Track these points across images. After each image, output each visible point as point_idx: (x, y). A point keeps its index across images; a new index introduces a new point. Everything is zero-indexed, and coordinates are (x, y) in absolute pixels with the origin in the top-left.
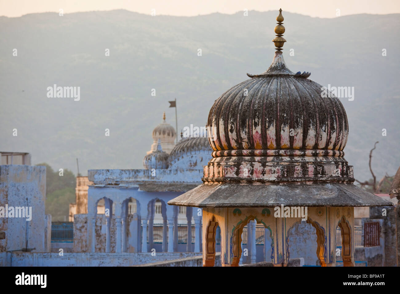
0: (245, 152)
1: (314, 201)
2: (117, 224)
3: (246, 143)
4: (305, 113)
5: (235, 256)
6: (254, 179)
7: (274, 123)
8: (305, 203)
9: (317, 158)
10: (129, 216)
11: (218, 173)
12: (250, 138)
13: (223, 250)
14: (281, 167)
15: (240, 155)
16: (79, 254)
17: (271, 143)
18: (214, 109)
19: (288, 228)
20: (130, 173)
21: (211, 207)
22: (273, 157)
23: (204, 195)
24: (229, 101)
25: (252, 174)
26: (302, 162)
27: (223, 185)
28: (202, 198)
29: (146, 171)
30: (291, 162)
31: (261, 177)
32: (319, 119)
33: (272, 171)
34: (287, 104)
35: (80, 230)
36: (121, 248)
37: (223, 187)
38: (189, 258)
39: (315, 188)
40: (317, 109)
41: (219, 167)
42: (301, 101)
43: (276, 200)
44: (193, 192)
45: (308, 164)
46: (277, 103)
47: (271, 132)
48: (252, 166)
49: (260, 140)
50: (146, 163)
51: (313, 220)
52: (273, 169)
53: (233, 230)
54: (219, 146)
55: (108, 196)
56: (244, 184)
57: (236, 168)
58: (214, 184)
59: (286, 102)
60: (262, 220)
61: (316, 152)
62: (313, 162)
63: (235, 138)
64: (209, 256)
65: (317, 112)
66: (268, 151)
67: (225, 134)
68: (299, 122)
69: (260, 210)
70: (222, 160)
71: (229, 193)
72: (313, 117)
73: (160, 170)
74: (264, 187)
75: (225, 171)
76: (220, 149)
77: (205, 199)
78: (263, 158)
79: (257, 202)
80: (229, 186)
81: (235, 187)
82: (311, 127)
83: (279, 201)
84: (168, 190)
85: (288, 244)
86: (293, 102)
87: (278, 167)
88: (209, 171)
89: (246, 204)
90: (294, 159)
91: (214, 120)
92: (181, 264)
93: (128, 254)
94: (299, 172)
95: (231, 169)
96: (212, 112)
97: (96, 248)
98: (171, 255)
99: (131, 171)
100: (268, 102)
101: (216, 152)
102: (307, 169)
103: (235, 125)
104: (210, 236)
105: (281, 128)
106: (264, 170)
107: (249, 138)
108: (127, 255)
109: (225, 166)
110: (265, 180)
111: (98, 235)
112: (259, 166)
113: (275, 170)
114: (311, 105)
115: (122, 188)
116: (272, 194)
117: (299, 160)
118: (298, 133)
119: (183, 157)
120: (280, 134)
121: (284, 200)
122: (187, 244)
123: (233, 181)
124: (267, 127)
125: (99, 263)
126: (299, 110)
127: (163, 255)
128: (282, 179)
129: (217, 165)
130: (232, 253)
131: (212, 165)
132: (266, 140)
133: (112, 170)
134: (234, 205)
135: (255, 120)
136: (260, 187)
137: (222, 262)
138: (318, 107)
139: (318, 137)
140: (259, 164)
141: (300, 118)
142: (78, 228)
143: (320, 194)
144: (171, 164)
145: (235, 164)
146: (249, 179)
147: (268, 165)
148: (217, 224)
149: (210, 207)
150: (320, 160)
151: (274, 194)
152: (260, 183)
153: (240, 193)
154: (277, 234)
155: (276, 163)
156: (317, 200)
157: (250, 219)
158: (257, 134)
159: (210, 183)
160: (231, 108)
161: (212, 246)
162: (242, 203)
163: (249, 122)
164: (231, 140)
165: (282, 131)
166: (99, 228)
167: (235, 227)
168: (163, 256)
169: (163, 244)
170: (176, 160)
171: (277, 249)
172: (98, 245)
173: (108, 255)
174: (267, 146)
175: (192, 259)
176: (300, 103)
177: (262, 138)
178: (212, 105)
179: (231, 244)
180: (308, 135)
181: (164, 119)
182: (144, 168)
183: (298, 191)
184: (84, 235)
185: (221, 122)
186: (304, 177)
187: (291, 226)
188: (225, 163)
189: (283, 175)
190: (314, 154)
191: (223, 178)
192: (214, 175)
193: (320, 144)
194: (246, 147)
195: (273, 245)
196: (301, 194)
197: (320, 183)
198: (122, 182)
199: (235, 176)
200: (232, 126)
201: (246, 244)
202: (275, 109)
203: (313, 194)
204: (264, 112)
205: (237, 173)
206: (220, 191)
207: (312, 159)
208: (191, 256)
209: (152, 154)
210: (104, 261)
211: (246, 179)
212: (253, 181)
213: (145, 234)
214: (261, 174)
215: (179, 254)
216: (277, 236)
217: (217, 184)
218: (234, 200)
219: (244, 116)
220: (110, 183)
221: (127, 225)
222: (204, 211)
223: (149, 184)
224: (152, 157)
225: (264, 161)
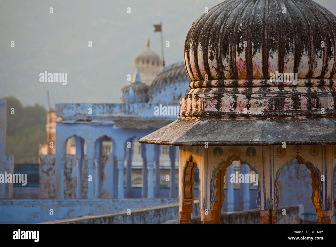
0: (227, 82)
1: (307, 138)
2: (89, 166)
3: (229, 72)
4: (297, 36)
5: (216, 202)
6: (238, 114)
7: (261, 48)
8: (296, 141)
9: (312, 89)
10: (104, 157)
11: (196, 106)
12: (233, 66)
13: (202, 195)
14: (269, 99)
15: (221, 86)
16: (45, 200)
17: (257, 71)
18: (191, 32)
19: (276, 169)
20: (104, 108)
21: (188, 145)
22: (260, 88)
23: (180, 131)
24: (209, 24)
25: (235, 107)
26: (293, 93)
27: (202, 120)
28: (178, 135)
29: (122, 106)
30: (281, 93)
31: (245, 111)
32: (314, 43)
33: (258, 104)
34: (277, 26)
35: (47, 173)
36: (94, 193)
37: (202, 123)
38: (171, 205)
39: (309, 123)
40: (311, 32)
41: (198, 99)
42: (293, 22)
43: (262, 137)
44: (168, 128)
45: (301, 96)
46: (264, 25)
47: (257, 59)
48: (235, 98)
49: (244, 68)
50: (123, 96)
51: (306, 160)
52: (259, 101)
53: (213, 172)
54: (198, 76)
55: (79, 134)
56: (225, 119)
57: (217, 101)
58: (192, 119)
59: (275, 24)
60: (246, 160)
61: (309, 82)
62: (306, 94)
63: (216, 66)
64: (186, 202)
65: (311, 34)
66: (254, 81)
67: (204, 61)
68: (290, 47)
69: (244, 149)
70: (200, 91)
71: (209, 129)
72: (307, 41)
73: (139, 104)
74: (248, 123)
75: (204, 104)
76: (199, 79)
77: (181, 136)
78: (248, 88)
79: (240, 140)
80: (208, 121)
81: (215, 123)
82: (305, 53)
83: (266, 138)
84: (148, 127)
85: (276, 187)
86: (284, 23)
87: (265, 100)
88: (186, 104)
89: (228, 141)
90: (284, 90)
91: (191, 45)
92: (161, 211)
93: (101, 200)
94: (290, 105)
95: (211, 102)
96: (190, 36)
97: (65, 193)
98: (150, 202)
99: (105, 105)
100: (254, 24)
101: (194, 83)
102: (299, 102)
103: (216, 52)
104: (188, 178)
105: (268, 54)
106: (249, 102)
107: (231, 66)
108: (100, 202)
109: (204, 99)
110: (250, 114)
111: (68, 179)
112: (243, 98)
113: (261, 102)
114: (304, 26)
115: (95, 125)
116: (258, 131)
117: (290, 91)
118: (288, 60)
119: (165, 90)
120: (268, 61)
121: (271, 137)
122: (171, 189)
123: (213, 116)
124: (252, 53)
125: (68, 210)
126: (290, 33)
127: (141, 201)
128: (270, 113)
129: (195, 97)
130: (212, 199)
131: (189, 98)
132: (252, 69)
133: (83, 104)
134: (214, 143)
135: (238, 45)
136: (244, 123)
137: (201, 208)
138: (313, 29)
139: (312, 63)
140: (243, 96)
141: (292, 42)
142: (45, 170)
143: (314, 130)
144: (152, 97)
145: (215, 96)
146: (231, 113)
147: (253, 98)
148: (195, 165)
149: (186, 145)
150: (315, 91)
151: (261, 130)
152: (244, 118)
153: (221, 129)
154: (263, 176)
155: (262, 95)
156: (310, 137)
157: (233, 159)
158: (241, 61)
159: (187, 118)
160: (211, 31)
161: (190, 190)
162: (223, 140)
163: (231, 47)
164: (211, 68)
165: (270, 58)
166: (69, 171)
167: (216, 168)
168: (141, 203)
169: (142, 189)
170: (158, 93)
171: (264, 193)
172: (68, 190)
173: (78, 202)
174: (253, 75)
175: (174, 206)
176: (291, 25)
177: (247, 65)
178: (190, 28)
179: (211, 188)
180: (300, 62)
181: (148, 45)
182: (121, 102)
183: (288, 127)
184: (52, 179)
185: (200, 48)
186: (296, 110)
187: (281, 167)
188: (204, 95)
189: (271, 109)
190: (307, 83)
191: (202, 112)
192: (191, 109)
193: (315, 72)
194: (228, 76)
195: (259, 189)
196: (291, 130)
197: (314, 117)
198: (95, 118)
199: (216, 110)
200: (212, 52)
201: (238, 189)
202: (262, 32)
203: (306, 130)
204: (250, 36)
205: (218, 106)
206: (198, 127)
207: (304, 90)
208: (174, 202)
209: (130, 86)
210: (74, 208)
211: (228, 113)
212: (236, 115)
213: (121, 178)
214: (246, 107)
215: (159, 200)
216: (264, 179)
217: (195, 120)
218: (214, 137)
219: (226, 41)
220: (81, 119)
221: (102, 166)
222: (181, 150)
223: (126, 120)
224: (129, 89)
225: (249, 92)
